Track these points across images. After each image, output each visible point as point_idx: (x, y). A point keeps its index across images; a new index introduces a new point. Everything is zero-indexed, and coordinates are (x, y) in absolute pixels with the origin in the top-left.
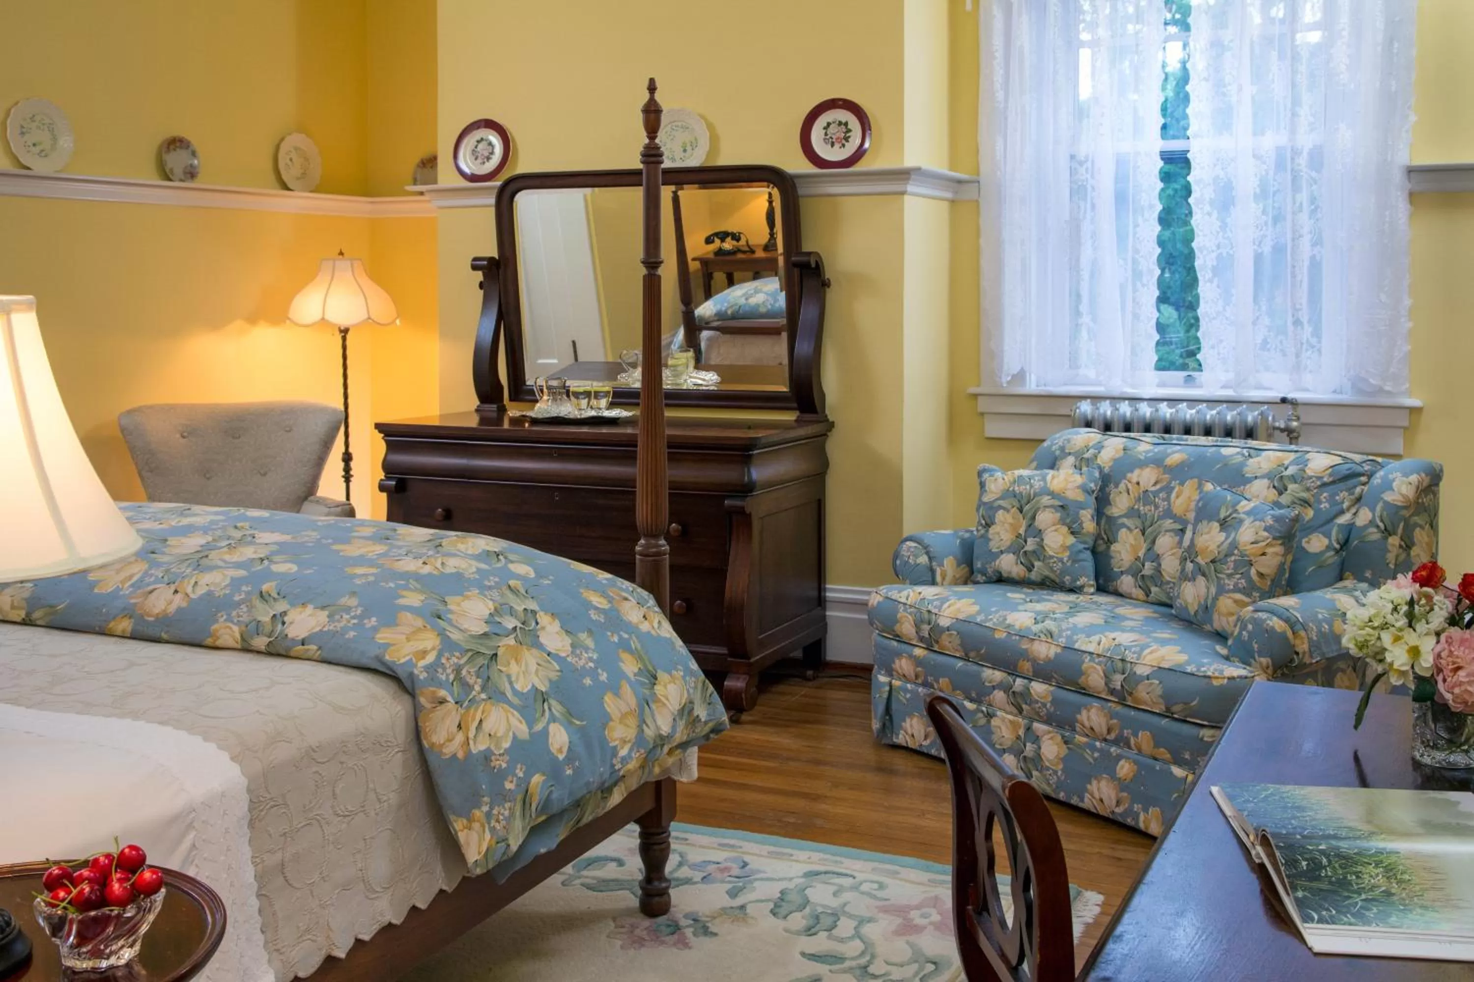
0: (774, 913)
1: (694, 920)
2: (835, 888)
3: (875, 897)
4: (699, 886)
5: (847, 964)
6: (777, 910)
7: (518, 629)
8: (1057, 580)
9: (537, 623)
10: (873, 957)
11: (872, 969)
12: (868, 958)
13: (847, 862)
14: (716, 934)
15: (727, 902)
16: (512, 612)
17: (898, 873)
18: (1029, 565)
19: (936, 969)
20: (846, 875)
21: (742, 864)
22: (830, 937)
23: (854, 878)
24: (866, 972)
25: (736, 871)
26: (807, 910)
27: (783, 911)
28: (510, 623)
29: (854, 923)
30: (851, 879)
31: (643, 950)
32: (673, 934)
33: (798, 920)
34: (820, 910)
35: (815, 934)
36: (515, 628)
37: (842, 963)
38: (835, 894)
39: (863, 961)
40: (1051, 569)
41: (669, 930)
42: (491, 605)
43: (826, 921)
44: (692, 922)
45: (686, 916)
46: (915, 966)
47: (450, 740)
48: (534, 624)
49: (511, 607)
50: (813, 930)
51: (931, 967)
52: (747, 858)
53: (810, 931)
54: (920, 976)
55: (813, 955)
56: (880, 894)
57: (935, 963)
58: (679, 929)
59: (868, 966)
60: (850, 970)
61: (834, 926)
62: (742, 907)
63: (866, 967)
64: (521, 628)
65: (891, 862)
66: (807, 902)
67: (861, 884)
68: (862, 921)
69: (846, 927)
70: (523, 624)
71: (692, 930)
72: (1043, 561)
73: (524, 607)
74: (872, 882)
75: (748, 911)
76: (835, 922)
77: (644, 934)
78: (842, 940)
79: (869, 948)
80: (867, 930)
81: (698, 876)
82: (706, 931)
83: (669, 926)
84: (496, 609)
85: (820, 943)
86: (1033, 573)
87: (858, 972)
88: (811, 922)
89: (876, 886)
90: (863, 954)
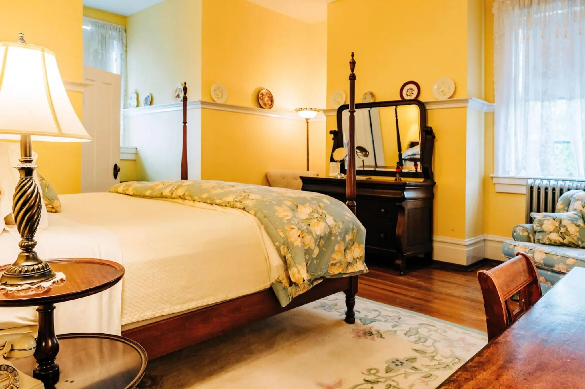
0: (405, 334)
1: (378, 332)
2: (428, 330)
3: (441, 334)
4: (383, 322)
5: (427, 355)
6: (406, 334)
7: (319, 217)
8: (576, 243)
9: (325, 216)
10: (437, 353)
11: (435, 358)
12: (435, 353)
13: (434, 322)
14: (384, 338)
15: (391, 329)
16: (318, 212)
17: (452, 328)
18: (563, 237)
19: (459, 361)
20: (433, 326)
21: (399, 318)
22: (423, 345)
23: (436, 327)
24: (433, 358)
25: (397, 320)
26: (418, 335)
27: (408, 335)
28: (316, 215)
29: (433, 341)
30: (435, 328)
31: (360, 339)
32: (370, 336)
33: (413, 338)
34: (422, 336)
35: (418, 343)
36: (318, 217)
37: (425, 354)
38: (428, 331)
39: (433, 354)
40: (573, 239)
41: (369, 335)
42: (311, 210)
43: (423, 340)
44: (377, 333)
45: (375, 331)
46: (451, 359)
47: (296, 240)
48: (324, 216)
49: (318, 211)
50: (418, 342)
51: (458, 360)
52: (401, 316)
53: (416, 342)
54: (453, 363)
55: (416, 350)
56: (444, 334)
57: (459, 359)
58: (373, 335)
59: (434, 356)
60: (428, 357)
61: (425, 341)
62: (395, 331)
63: (434, 357)
64: (320, 217)
65: (451, 325)
66: (418, 333)
67: (438, 330)
68: (435, 341)
69: (429, 342)
70: (321, 216)
71: (377, 335)
72: (569, 236)
73: (322, 211)
74: (442, 329)
75: (397, 332)
76: (426, 340)
77: (362, 335)
78: (427, 347)
79: (436, 351)
80: (437, 345)
81: (384, 320)
82: (381, 336)
83: (370, 333)
84: (313, 211)
85: (419, 346)
86: (565, 240)
87: (431, 358)
88: (418, 339)
89: (443, 331)
90: (434, 352)
